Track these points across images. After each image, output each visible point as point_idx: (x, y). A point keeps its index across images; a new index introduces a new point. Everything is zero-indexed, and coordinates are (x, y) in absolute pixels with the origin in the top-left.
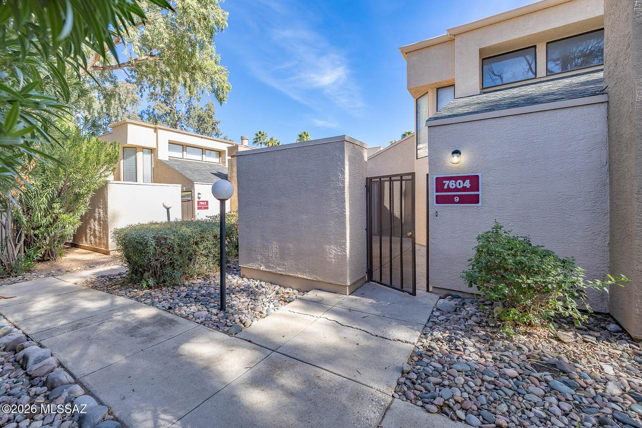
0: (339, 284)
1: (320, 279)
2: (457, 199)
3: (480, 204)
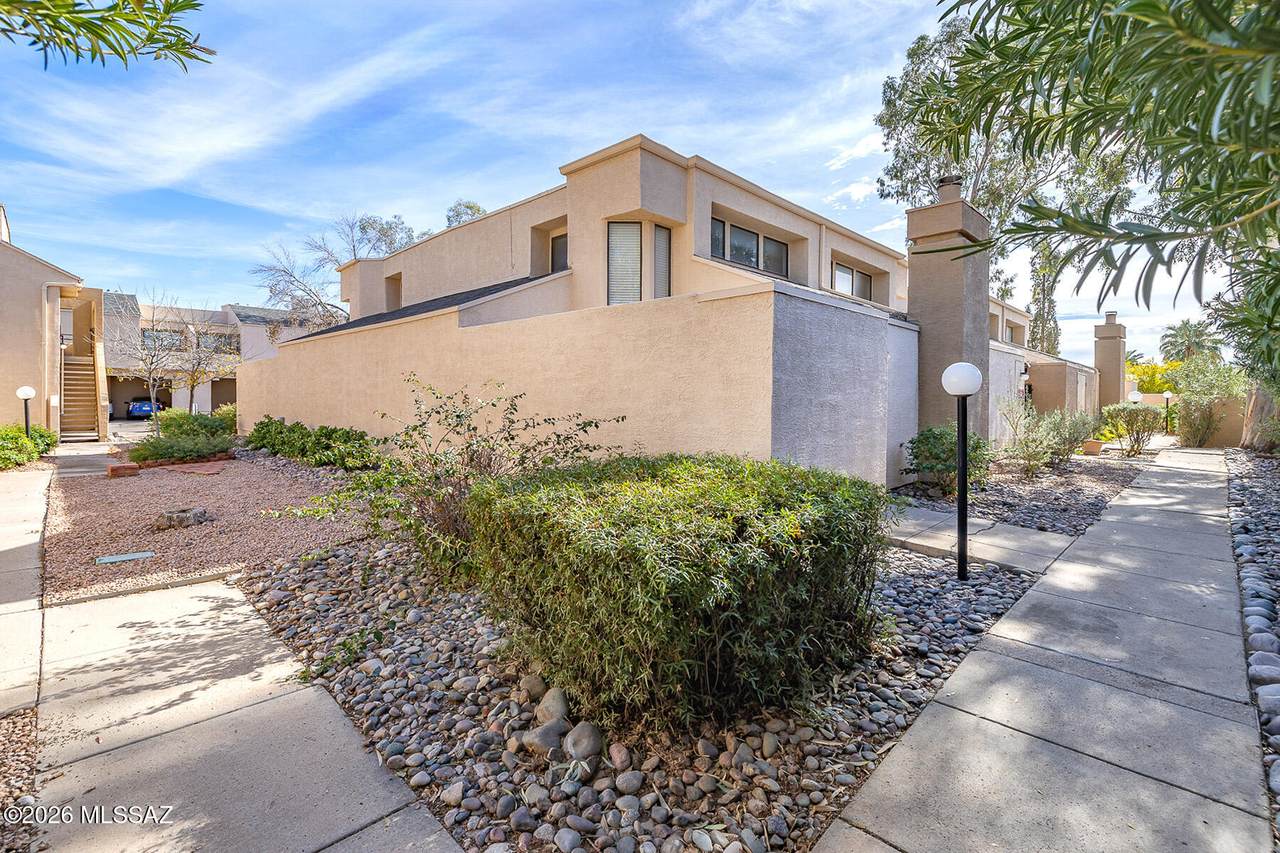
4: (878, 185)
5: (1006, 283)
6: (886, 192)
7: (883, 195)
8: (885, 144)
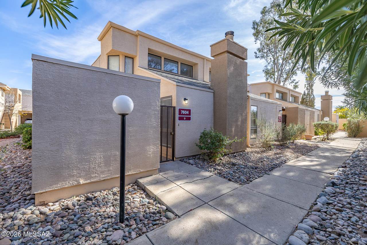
0: (155, 168)
1: (142, 171)
2: (185, 119)
3: (191, 121)
4: (255, 54)
5: (296, 83)
6: (257, 56)
7: (256, 57)
8: (255, 41)
